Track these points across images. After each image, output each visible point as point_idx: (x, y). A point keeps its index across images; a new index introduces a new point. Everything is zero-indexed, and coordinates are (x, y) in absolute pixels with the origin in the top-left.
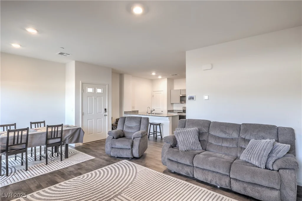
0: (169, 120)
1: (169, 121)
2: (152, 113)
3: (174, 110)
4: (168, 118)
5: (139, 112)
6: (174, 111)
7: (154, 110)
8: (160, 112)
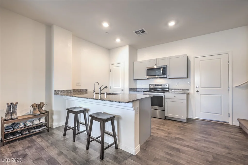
0: (132, 109)
1: (134, 111)
2: (102, 92)
3: (138, 88)
4: (131, 104)
5: (88, 91)
6: (138, 90)
7: (106, 87)
8: (119, 91)
